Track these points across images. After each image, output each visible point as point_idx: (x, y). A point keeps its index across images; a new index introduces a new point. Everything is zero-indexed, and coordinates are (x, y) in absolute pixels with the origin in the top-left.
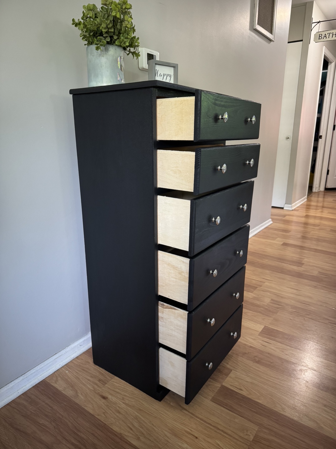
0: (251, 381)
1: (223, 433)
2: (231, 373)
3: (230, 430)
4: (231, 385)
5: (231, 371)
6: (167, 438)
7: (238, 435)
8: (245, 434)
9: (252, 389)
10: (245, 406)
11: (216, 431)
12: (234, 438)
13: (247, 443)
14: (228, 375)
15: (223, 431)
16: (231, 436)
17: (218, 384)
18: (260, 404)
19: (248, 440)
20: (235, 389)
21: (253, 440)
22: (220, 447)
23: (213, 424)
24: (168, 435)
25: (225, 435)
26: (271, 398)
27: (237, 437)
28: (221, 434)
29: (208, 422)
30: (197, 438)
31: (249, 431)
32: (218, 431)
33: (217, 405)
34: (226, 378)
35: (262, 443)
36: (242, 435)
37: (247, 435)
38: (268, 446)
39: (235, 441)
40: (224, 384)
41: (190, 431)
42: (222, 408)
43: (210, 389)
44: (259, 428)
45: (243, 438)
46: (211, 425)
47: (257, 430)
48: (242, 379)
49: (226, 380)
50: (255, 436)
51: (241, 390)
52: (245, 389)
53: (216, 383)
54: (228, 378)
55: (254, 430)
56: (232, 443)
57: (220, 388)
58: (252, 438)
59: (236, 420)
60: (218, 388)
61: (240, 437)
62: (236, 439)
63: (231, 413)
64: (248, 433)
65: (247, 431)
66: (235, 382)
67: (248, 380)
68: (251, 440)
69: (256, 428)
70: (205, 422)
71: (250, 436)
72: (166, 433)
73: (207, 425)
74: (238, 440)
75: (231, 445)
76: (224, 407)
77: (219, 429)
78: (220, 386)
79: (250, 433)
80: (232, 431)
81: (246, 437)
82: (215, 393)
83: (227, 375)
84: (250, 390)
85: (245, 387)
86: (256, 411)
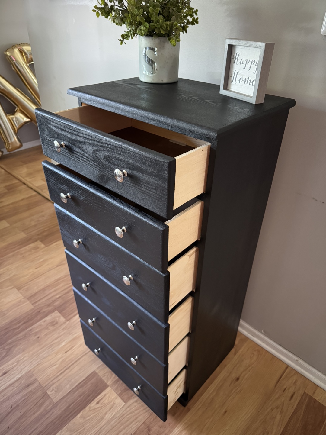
0: (105, 418)
1: (62, 371)
2: (121, 400)
3: (62, 378)
4: (105, 395)
5: (124, 402)
6: (73, 334)
7: (55, 382)
8: (54, 389)
9: (95, 414)
10: (79, 399)
11: (65, 367)
12: (54, 379)
13: (46, 387)
14: (120, 397)
15: (64, 372)
16: (57, 377)
17: (110, 383)
18: (76, 416)
19: (48, 389)
20: (100, 397)
21: (47, 393)
22: (52, 367)
23: (72, 366)
24: (75, 335)
25: (60, 373)
26: (78, 430)
27: (54, 381)
28: (62, 370)
29: (75, 364)
30: (66, 352)
31: (55, 393)
32: (65, 369)
33: (88, 375)
34: (116, 393)
35: (41, 399)
36: (54, 386)
37: (53, 390)
38: (36, 403)
39: (52, 379)
40: (109, 389)
41: (72, 349)
42: (84, 378)
43: (107, 374)
44: (54, 403)
45: (52, 386)
46: (72, 365)
47: (53, 400)
48: (110, 409)
49: (113, 391)
50: (49, 396)
51: (98, 403)
52: (97, 407)
53: (113, 381)
54: (115, 395)
55: (54, 398)
56: (52, 376)
57: (106, 384)
58: (49, 393)
59: (68, 386)
60: (106, 381)
61: (53, 384)
62: (53, 380)
63: (76, 384)
64: (53, 392)
65: (56, 391)
66: (108, 400)
67: (107, 416)
68: (47, 392)
69: (55, 400)
70: (76, 361)
71: (51, 392)
72: (78, 334)
73: (73, 362)
74: (51, 381)
75: (51, 374)
76: (84, 380)
77: (66, 370)
78: (108, 384)
79: (53, 393)
80: (60, 379)
81: (51, 388)
82: (102, 377)
83: (120, 395)
84: (95, 413)
85: (99, 409)
86: (70, 407)
